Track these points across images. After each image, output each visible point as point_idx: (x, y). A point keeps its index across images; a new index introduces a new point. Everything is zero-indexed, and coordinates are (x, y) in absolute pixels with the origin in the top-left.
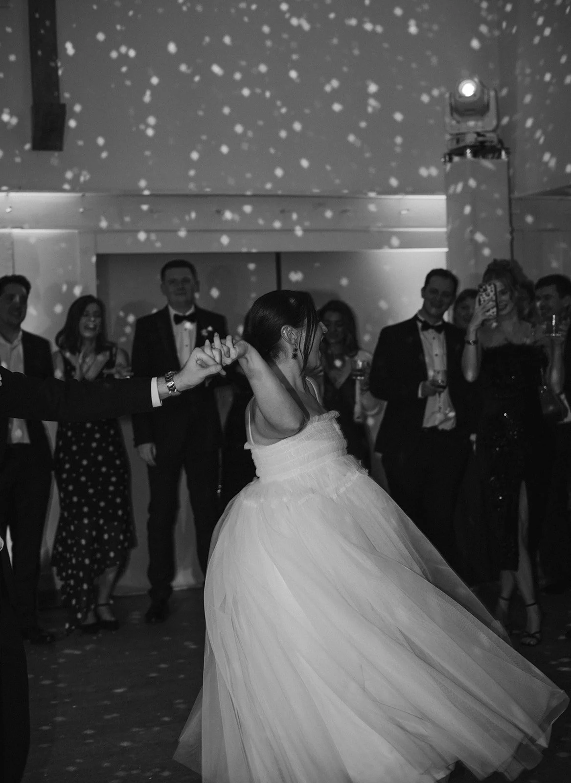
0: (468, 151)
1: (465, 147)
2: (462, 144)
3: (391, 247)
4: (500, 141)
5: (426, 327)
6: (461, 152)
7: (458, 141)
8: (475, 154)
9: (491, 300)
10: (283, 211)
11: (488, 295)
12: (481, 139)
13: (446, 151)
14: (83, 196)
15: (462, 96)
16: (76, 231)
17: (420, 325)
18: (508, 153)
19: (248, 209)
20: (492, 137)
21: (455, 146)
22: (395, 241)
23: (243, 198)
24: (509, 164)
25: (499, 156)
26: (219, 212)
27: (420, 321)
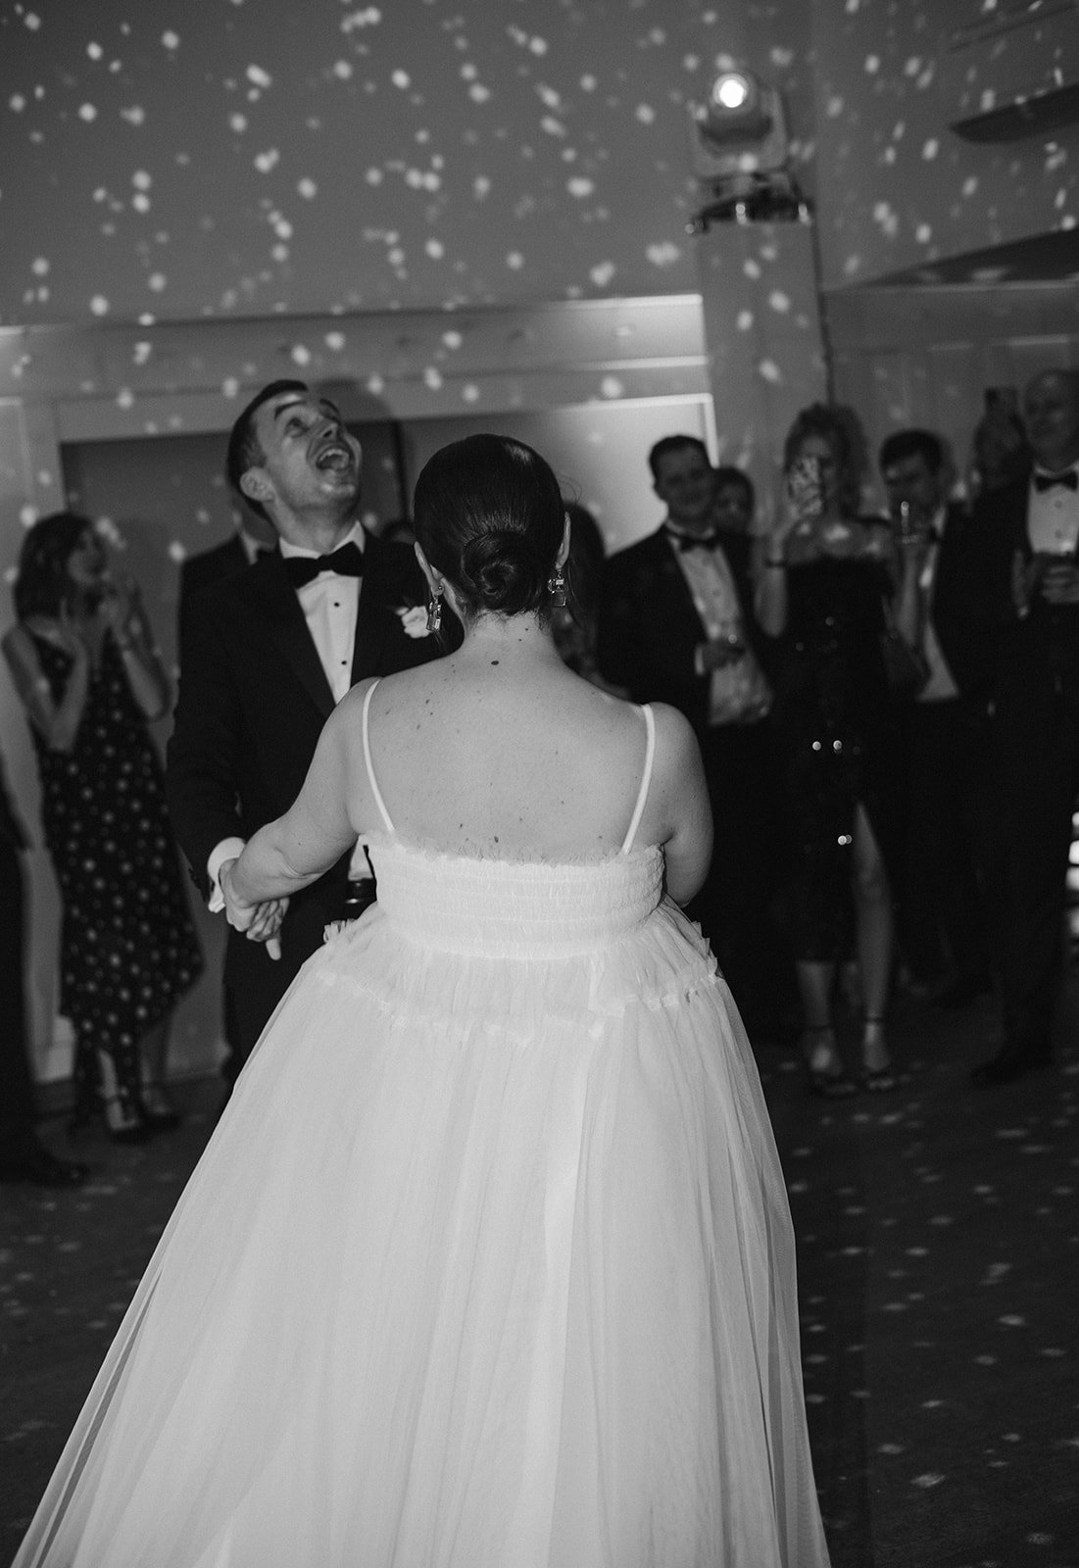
0: (740, 209)
1: (733, 203)
2: (726, 196)
3: (603, 398)
4: (796, 188)
5: (688, 544)
6: (725, 212)
7: (718, 191)
8: (752, 213)
9: (812, 485)
10: (403, 342)
11: (806, 476)
12: (761, 185)
13: (696, 210)
14: (25, 335)
15: (721, 107)
16: (16, 402)
17: (675, 543)
18: (811, 208)
19: (335, 341)
20: (780, 180)
21: (711, 200)
22: (611, 387)
23: (326, 321)
24: (814, 230)
25: (795, 216)
26: (286, 351)
27: (676, 535)
